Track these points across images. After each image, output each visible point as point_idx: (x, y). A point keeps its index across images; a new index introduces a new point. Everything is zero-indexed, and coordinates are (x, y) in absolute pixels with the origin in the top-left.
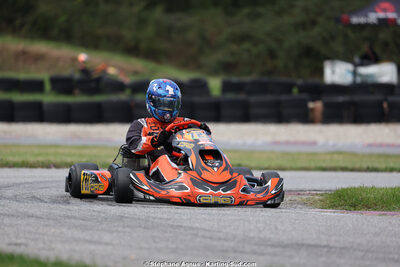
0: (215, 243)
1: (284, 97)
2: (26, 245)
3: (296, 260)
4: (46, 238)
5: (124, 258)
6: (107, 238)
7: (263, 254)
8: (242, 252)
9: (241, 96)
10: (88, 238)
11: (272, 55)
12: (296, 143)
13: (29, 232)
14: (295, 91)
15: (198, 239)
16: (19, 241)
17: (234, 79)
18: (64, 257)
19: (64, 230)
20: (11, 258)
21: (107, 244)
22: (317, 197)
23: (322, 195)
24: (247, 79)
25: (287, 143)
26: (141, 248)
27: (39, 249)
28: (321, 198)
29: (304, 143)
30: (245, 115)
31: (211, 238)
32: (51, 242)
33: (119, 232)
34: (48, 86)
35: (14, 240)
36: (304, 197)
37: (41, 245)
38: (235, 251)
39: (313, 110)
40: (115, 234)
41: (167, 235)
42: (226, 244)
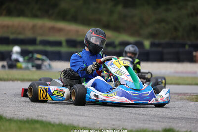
0: (140, 116)
1: (181, 50)
2: (46, 116)
3: (180, 124)
4: (56, 113)
5: (94, 123)
6: (86, 113)
7: (164, 122)
8: (153, 121)
9: (160, 49)
10: (77, 113)
11: (176, 29)
12: (186, 73)
13: (48, 111)
14: (187, 47)
15: (132, 115)
16: (42, 115)
17: (157, 41)
18: (63, 122)
19: (66, 110)
20: (37, 121)
21: (86, 116)
22: (193, 97)
23: (196, 96)
24: (163, 41)
25: (182, 72)
26: (103, 119)
27: (52, 118)
28: (196, 97)
29: (190, 73)
30: (161, 58)
31: (138, 114)
32: (58, 115)
33: (92, 111)
34: (64, 44)
35: (40, 114)
36: (188, 97)
37: (54, 116)
38: (150, 121)
39: (195, 56)
40: (91, 112)
41: (117, 113)
42: (145, 117)
